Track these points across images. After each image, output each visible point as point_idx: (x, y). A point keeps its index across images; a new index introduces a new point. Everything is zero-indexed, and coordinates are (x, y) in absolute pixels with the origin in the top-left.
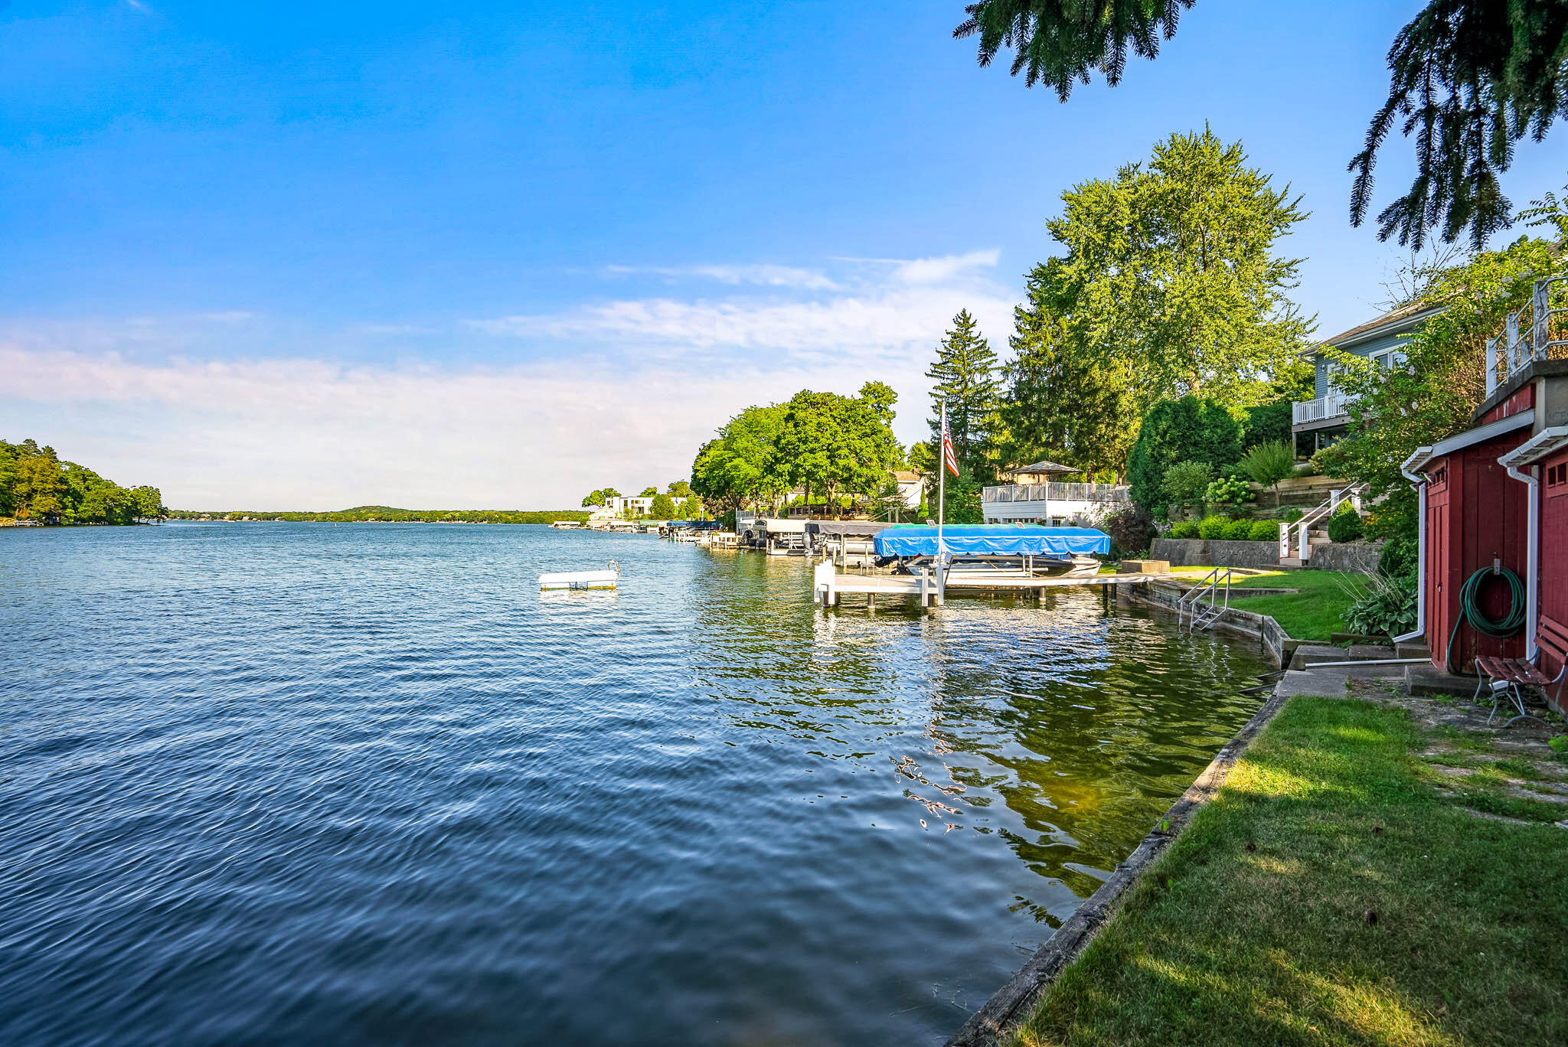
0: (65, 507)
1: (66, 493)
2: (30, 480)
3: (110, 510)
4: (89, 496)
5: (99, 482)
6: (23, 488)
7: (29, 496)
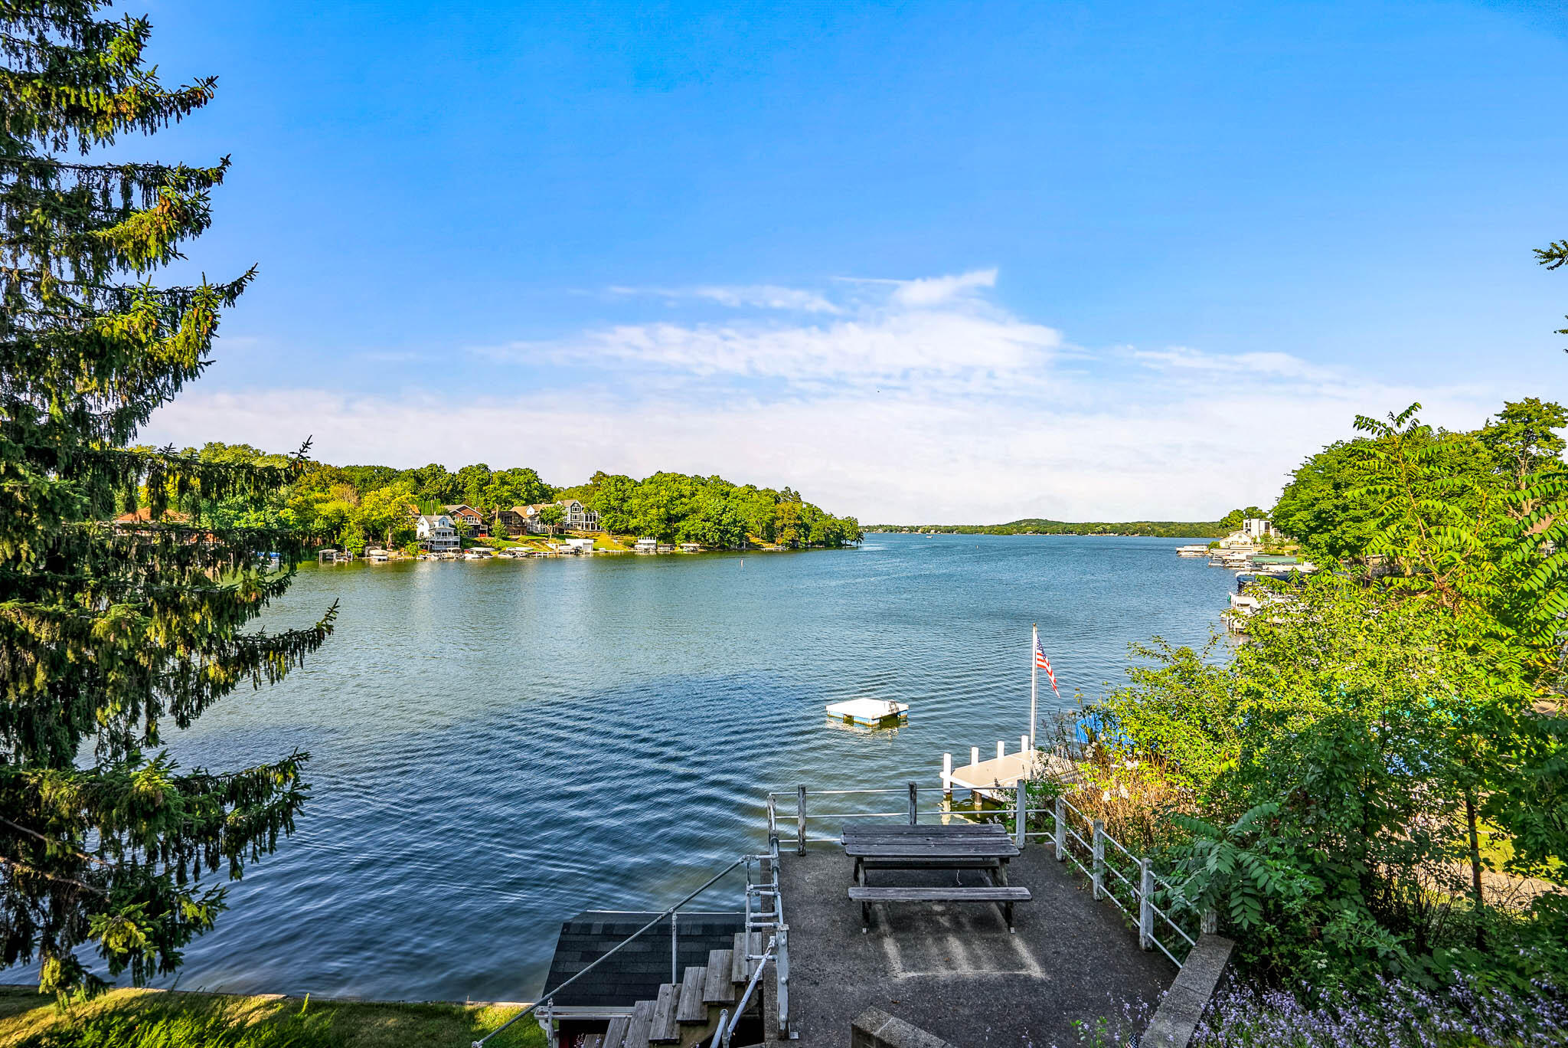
0: (800, 536)
1: (800, 526)
2: (783, 518)
3: (827, 536)
4: (815, 526)
5: (822, 515)
6: (778, 524)
7: (782, 530)
